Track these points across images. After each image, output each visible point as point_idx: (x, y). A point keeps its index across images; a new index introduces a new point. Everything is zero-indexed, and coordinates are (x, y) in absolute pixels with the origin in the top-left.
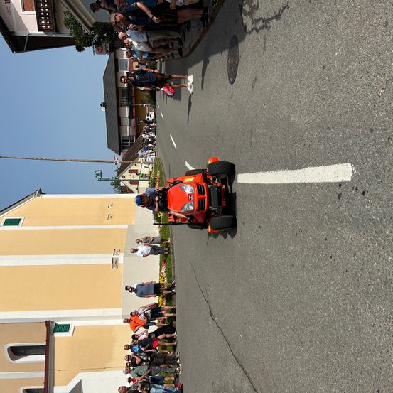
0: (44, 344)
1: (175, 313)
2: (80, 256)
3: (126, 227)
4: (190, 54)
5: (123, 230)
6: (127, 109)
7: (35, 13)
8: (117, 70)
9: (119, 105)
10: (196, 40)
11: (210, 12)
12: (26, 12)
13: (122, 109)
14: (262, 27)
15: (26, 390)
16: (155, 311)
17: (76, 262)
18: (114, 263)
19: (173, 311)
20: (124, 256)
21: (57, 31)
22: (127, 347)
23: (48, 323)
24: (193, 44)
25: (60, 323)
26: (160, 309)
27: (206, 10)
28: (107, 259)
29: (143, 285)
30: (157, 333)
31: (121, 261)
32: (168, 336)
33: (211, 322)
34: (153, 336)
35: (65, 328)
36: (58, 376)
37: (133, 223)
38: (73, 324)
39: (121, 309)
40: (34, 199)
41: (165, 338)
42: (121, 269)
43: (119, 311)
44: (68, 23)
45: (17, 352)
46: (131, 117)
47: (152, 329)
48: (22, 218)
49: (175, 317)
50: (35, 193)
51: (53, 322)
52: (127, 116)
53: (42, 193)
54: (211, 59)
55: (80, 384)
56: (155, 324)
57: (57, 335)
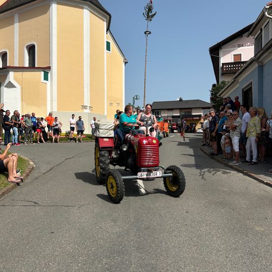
0: (36, 66)
1: (55, 142)
2: (89, 87)
3: (106, 114)
4: (201, 149)
5: (104, 112)
6: (178, 115)
7: (233, 61)
8: (203, 108)
9: (180, 109)
10: (206, 151)
11: (215, 157)
12: (233, 56)
13: (178, 111)
14: (201, 174)
15: (6, 53)
16: (57, 131)
17: (85, 85)
18: (84, 107)
19: (56, 141)
20: (88, 113)
21: (223, 74)
22: (33, 115)
23: (49, 68)
24: (204, 150)
25: (49, 75)
26: (58, 134)
27: (217, 155)
28: (87, 103)
29: (83, 124)
30: (44, 132)
31: (86, 111)
32: (42, 138)
33: (64, 159)
34: (43, 130)
35: (46, 78)
36: (19, 74)
37: (108, 118)
38: (48, 83)
39: (56, 111)
40: (122, 59)
41: (41, 137)
42: (80, 111)
43: (55, 109)
44: (223, 83)
45: (31, 49)
46: (173, 117)
47: (46, 129)
48: (111, 52)
49: (52, 142)
50: (126, 60)
51: (49, 71)
52: (174, 115)
53: (125, 63)
54: (193, 157)
55: (13, 86)
56: (49, 131)
57: (42, 73)
